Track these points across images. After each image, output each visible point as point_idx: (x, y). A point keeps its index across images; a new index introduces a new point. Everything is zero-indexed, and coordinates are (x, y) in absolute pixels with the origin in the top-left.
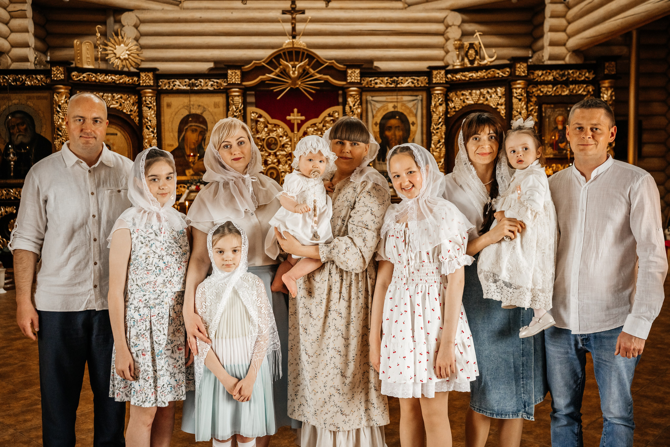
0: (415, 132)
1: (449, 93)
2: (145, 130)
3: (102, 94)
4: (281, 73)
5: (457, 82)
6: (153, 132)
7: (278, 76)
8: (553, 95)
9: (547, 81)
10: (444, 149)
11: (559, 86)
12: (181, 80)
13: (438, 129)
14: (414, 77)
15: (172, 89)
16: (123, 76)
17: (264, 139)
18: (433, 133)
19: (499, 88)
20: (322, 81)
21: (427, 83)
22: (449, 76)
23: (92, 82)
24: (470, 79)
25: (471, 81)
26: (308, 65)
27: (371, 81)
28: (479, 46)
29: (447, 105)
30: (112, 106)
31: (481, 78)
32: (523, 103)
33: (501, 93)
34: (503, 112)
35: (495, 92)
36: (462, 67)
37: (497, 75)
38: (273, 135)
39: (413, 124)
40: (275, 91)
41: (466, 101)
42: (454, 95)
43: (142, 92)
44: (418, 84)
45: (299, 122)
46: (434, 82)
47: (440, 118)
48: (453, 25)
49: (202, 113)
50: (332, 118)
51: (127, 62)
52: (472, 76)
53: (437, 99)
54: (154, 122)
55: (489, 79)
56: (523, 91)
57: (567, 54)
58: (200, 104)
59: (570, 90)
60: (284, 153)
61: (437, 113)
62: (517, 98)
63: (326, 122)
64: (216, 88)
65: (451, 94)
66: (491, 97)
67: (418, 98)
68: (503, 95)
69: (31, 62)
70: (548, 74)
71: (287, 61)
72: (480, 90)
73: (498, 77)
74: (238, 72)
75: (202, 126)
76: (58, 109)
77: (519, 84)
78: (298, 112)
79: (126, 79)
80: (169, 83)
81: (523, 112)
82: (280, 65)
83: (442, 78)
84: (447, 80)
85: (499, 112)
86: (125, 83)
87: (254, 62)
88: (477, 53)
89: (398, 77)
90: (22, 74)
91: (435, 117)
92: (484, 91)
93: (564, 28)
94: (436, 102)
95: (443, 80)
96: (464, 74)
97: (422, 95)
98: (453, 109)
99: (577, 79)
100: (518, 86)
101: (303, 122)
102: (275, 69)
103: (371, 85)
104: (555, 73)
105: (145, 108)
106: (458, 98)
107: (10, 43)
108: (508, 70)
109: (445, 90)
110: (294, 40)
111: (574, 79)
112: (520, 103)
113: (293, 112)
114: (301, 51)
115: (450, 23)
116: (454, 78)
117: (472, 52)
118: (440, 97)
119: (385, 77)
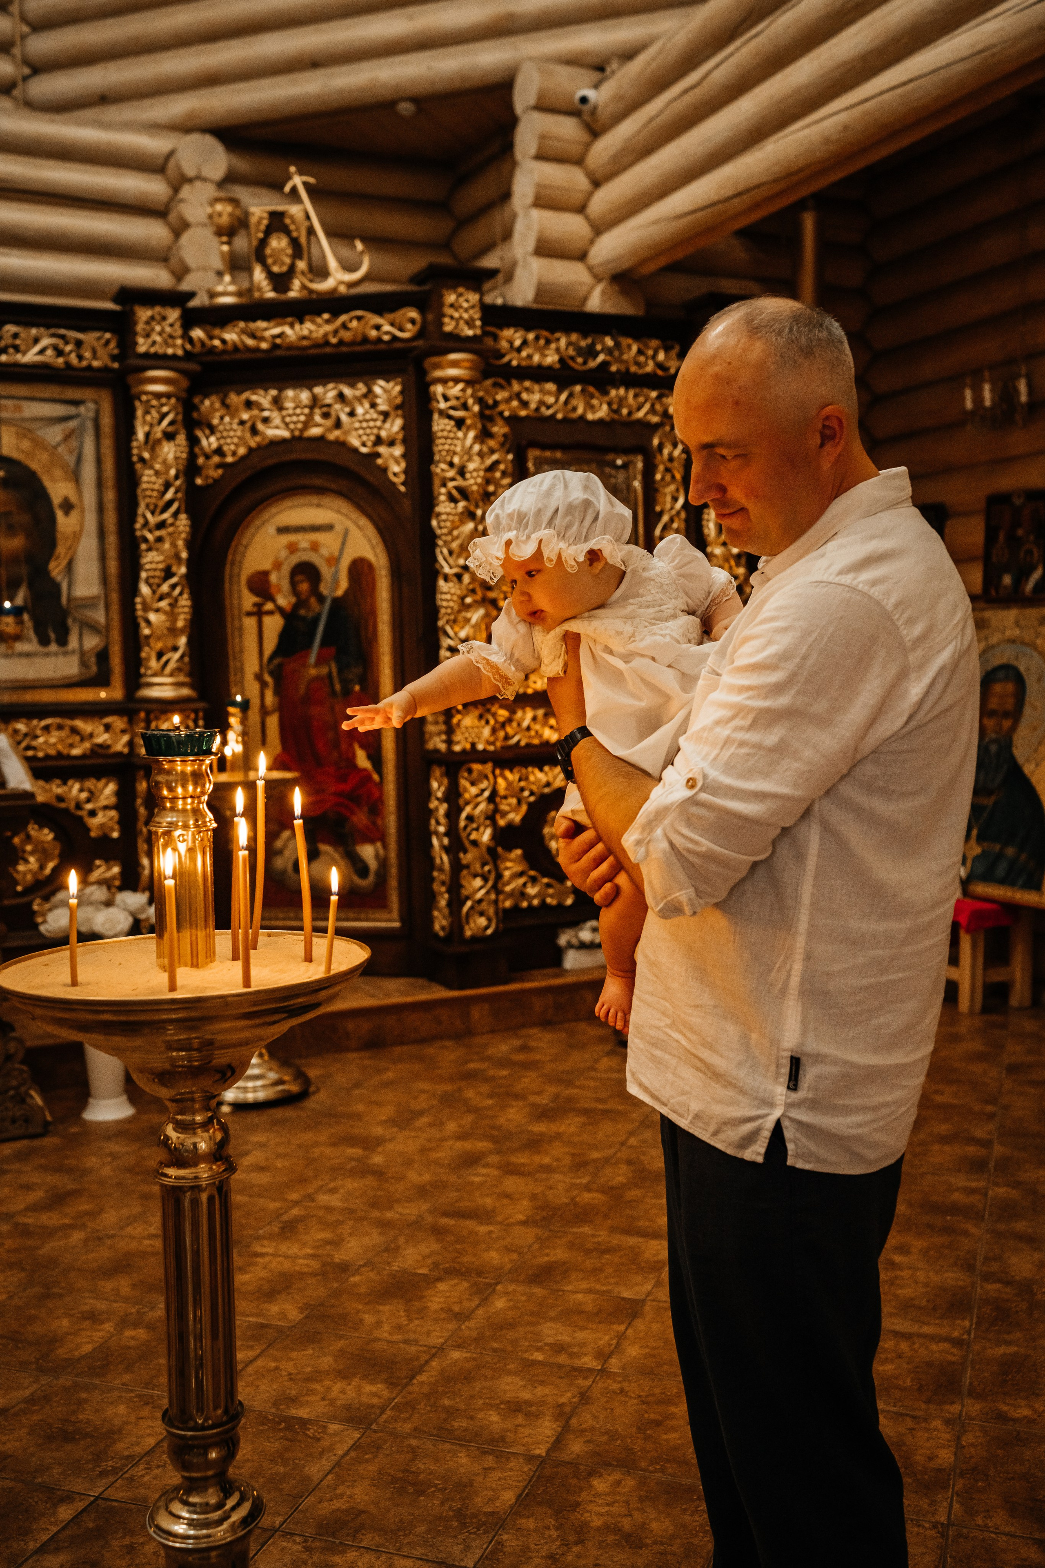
0: (77, 536)
1: (196, 400)
5: (226, 357)
8: (560, 416)
9: (540, 366)
10: (185, 602)
11: (578, 388)
13: (161, 525)
14: (62, 331)
18: (146, 540)
19: (381, 382)
21: (114, 358)
22: (198, 333)
24: (275, 347)
25: (279, 353)
28: (307, 223)
29: (193, 441)
31: (316, 345)
32: (471, 434)
33: (389, 401)
34: (396, 469)
35: (365, 396)
36: (244, 301)
37: (374, 333)
39: (67, 506)
41: (260, 426)
42: (217, 405)
44: (80, 358)
46: (142, 349)
47: (167, 485)
48: (199, 178)
52: (281, 335)
53: (155, 414)
55: (344, 349)
56: (469, 391)
57: (592, 288)
59: (610, 404)
61: (157, 466)
62: (450, 417)
65: (207, 403)
66: (352, 414)
67: (82, 409)
68: (397, 407)
70: (542, 342)
72: (310, 389)
73: (379, 340)
77: (455, 364)
81: (471, 466)
83: (171, 337)
84: (188, 347)
85: (384, 470)
88: (297, 250)
91: (149, 480)
92: (328, 393)
93: (579, 198)
94: (151, 425)
95: (174, 346)
96: (252, 325)
97: (96, 402)
98: (216, 459)
99: (633, 369)
100: (452, 372)
104: (563, 342)
106: (232, 417)
108: (413, 314)
109: (185, 383)
111: (623, 368)
112: (460, 434)
115: (190, 172)
116: (217, 343)
117: (278, 243)
118: (165, 409)
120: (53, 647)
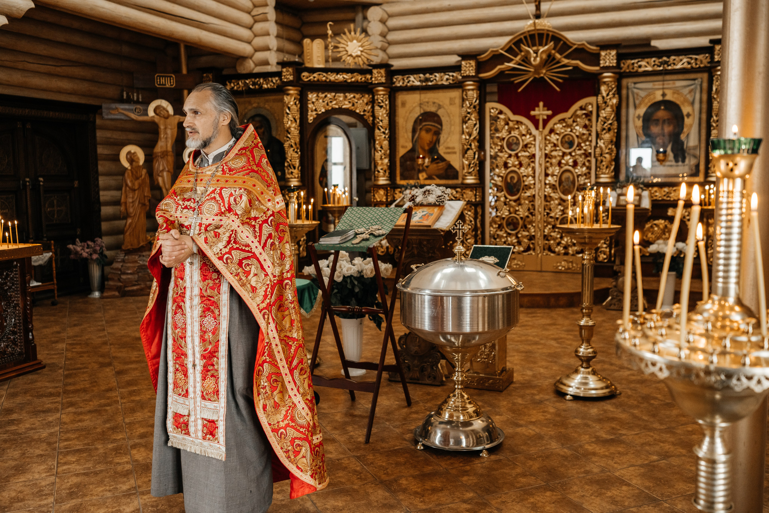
0: (691, 126)
2: (377, 131)
3: (333, 94)
4: (523, 61)
6: (384, 133)
7: (519, 64)
12: (415, 76)
13: (718, 121)
14: (691, 56)
15: (407, 85)
16: (355, 74)
17: (504, 139)
18: (713, 126)
20: (570, 68)
21: (709, 63)
23: (322, 81)
26: (554, 49)
27: (633, 64)
30: (344, 107)
38: (515, 133)
39: (688, 115)
40: (516, 82)
43: (374, 90)
44: (696, 64)
45: (545, 117)
46: (716, 60)
49: (437, 111)
50: (584, 112)
51: (360, 59)
53: (719, 82)
54: (386, 121)
58: (436, 101)
60: (527, 154)
63: (578, 116)
64: (451, 82)
67: (696, 82)
69: (272, 65)
71: (529, 47)
74: (473, 63)
75: (436, 125)
76: (288, 111)
78: (544, 106)
79: (359, 78)
80: (403, 79)
82: (521, 51)
86: (357, 81)
87: (491, 49)
89: (669, 57)
90: (260, 78)
94: (717, 86)
97: (702, 79)
101: (549, 118)
102: (516, 57)
103: (633, 69)
105: (377, 108)
107: (253, 47)
110: (537, 21)
113: (538, 106)
114: (545, 32)
119: (652, 57)
120: (680, 163)
